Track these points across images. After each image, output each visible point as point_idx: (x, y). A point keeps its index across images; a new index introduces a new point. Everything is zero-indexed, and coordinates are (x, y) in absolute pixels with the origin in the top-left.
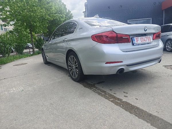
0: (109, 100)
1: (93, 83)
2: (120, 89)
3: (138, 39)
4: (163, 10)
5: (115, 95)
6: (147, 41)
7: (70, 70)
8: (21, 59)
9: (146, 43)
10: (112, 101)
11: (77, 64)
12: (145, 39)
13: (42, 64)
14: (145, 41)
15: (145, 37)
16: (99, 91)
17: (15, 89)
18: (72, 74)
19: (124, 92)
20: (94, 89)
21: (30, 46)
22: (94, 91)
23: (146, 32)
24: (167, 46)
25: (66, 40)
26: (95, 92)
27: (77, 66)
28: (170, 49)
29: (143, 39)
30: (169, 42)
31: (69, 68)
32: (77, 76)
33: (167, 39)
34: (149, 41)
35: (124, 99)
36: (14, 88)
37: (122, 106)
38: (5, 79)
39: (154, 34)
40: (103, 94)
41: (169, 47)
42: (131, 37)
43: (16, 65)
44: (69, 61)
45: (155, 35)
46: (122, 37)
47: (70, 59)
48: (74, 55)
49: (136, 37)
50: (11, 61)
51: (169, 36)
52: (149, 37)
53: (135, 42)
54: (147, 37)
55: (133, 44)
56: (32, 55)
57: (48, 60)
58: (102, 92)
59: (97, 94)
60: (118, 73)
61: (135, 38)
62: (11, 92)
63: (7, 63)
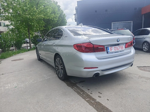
0: (85, 100)
1: (75, 82)
2: (96, 89)
3: (112, 48)
4: (142, 15)
5: (91, 95)
6: (120, 50)
7: (57, 69)
8: (19, 54)
9: (118, 51)
10: (87, 101)
11: (62, 66)
12: (118, 48)
13: (36, 60)
14: (118, 49)
15: (118, 46)
16: (79, 91)
17: (9, 86)
18: (59, 73)
19: (99, 93)
20: (76, 88)
21: (28, 41)
22: (74, 90)
23: (118, 43)
24: (144, 47)
25: (54, 44)
26: (75, 92)
27: (62, 67)
28: (146, 50)
29: (116, 48)
30: (145, 44)
31: (56, 68)
32: (62, 76)
33: (143, 41)
34: (122, 50)
35: (98, 100)
36: (9, 84)
37: (94, 106)
38: (3, 75)
39: (126, 43)
40: (81, 93)
41: (145, 48)
42: (105, 47)
43: (14, 60)
44: (57, 62)
45: (127, 45)
46: (98, 47)
47: (57, 60)
48: (60, 58)
49: (111, 47)
50: (10, 56)
51: (146, 38)
52: (121, 46)
53: (109, 51)
54: (120, 46)
55: (107, 53)
56: (29, 50)
57: (41, 58)
58: (81, 91)
59: (76, 93)
60: (94, 77)
61: (109, 48)
62: (6, 88)
63: (7, 58)
